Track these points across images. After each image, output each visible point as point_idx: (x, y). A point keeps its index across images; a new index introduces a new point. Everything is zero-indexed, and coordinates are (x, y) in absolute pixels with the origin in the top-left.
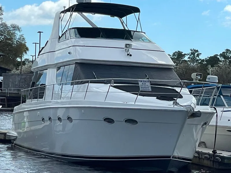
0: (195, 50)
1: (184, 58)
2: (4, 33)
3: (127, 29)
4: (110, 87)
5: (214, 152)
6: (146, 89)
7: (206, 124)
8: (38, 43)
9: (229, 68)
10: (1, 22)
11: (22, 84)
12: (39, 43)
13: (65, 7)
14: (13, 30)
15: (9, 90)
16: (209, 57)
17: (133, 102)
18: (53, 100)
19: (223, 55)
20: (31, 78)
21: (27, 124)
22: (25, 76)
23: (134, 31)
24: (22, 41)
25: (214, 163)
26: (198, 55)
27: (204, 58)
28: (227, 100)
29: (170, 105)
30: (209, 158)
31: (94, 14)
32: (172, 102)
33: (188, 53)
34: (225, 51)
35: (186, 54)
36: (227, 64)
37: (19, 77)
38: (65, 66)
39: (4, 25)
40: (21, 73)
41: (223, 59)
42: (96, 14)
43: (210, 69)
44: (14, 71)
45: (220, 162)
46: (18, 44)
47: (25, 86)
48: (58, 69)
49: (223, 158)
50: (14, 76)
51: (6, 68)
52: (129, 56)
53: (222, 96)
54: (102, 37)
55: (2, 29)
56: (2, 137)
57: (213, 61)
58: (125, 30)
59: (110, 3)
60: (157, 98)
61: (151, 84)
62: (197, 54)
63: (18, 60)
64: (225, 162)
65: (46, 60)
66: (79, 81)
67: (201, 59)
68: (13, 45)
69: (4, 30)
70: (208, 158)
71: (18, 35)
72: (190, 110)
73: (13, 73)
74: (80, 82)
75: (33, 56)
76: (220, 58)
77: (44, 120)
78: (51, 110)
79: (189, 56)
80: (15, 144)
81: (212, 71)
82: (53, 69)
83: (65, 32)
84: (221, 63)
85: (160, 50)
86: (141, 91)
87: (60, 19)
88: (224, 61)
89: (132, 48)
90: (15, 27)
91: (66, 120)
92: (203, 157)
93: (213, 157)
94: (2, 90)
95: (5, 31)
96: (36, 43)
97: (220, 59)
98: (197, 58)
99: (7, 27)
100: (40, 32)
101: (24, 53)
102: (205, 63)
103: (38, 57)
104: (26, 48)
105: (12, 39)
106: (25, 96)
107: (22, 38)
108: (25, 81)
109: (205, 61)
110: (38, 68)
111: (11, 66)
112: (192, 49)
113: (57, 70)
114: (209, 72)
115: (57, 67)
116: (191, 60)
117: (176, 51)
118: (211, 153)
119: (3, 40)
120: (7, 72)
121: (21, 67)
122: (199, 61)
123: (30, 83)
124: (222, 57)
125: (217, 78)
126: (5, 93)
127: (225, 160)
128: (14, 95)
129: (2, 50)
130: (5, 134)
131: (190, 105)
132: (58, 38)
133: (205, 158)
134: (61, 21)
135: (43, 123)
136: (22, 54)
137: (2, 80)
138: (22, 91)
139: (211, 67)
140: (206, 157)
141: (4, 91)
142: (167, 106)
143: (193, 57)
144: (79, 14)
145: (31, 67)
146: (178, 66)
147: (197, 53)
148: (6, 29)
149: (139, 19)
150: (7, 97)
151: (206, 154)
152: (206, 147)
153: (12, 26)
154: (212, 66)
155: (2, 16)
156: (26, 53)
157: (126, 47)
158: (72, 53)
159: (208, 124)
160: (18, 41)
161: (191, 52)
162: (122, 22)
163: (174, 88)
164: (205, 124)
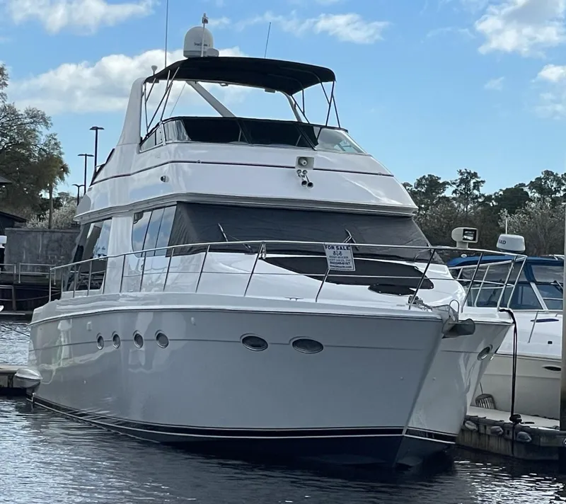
0: (469, 173)
1: (443, 192)
2: (10, 130)
3: (304, 121)
4: (258, 260)
5: (515, 419)
6: (342, 265)
7: (490, 352)
8: (92, 156)
9: (552, 217)
10: (2, 104)
11: (51, 254)
12: (94, 155)
13: (154, 68)
14: (32, 123)
15: (22, 268)
16: (504, 189)
17: (313, 298)
18: (123, 293)
19: (537, 185)
20: (73, 239)
21: (65, 351)
22: (60, 234)
23: (322, 127)
24: (53, 149)
25: (515, 447)
26: (477, 185)
27: (492, 193)
28: (546, 293)
29: (401, 306)
30: (503, 434)
31: (227, 85)
32: (406, 298)
33: (453, 179)
34: (542, 176)
35: (448, 183)
36: (547, 207)
37: (45, 235)
38: (154, 209)
39: (10, 112)
40: (49, 227)
41: (537, 195)
42: (229, 85)
43: (507, 220)
44: (34, 223)
45: (528, 443)
46: (42, 156)
47: (59, 258)
48: (136, 218)
49: (536, 433)
50: (33, 234)
51: (14, 214)
52: (306, 186)
53: (533, 285)
54: (242, 140)
55: (4, 120)
56: (3, 382)
57: (514, 198)
58: (299, 123)
59: (263, 58)
60: (370, 289)
61: (355, 255)
62: (474, 183)
63: (43, 197)
64: (541, 445)
65: (109, 196)
66: (185, 247)
67: (483, 195)
68: (31, 160)
69: (10, 123)
70: (501, 433)
71: (42, 135)
72: (448, 317)
73: (32, 226)
74: (188, 249)
75: (79, 187)
76: (529, 193)
77: (101, 341)
78: (119, 317)
79: (455, 187)
80: (36, 400)
81: (510, 224)
82: (125, 219)
83: (154, 129)
84: (533, 205)
85: (382, 173)
86: (332, 272)
87: (144, 97)
88: (539, 199)
89: (315, 167)
90: (35, 117)
91: (153, 340)
92: (489, 432)
93: (511, 432)
94: (5, 267)
95: (11, 126)
96: (86, 155)
97: (530, 195)
98: (476, 192)
99: (18, 115)
100: (96, 129)
101: (58, 180)
102: (494, 203)
103: (90, 189)
104: (62, 167)
105: (29, 144)
106: (59, 283)
107: (53, 142)
108: (60, 246)
109: (493, 199)
110: (89, 214)
111: (27, 210)
112: (463, 170)
113: (136, 221)
114: (503, 226)
115: (134, 212)
116: (459, 197)
117: (424, 176)
118: (508, 421)
119: (8, 147)
120: (16, 225)
121: (50, 214)
122: (480, 200)
123: (72, 250)
124: (534, 190)
125: (521, 239)
126: (12, 275)
127: (541, 439)
128: (33, 281)
129: (5, 172)
130: (11, 375)
131: (449, 306)
132: (139, 141)
133: (492, 433)
134: (146, 100)
135: (100, 348)
136: (52, 180)
137: (3, 245)
138: (53, 271)
139: (508, 213)
140: (495, 432)
141: (9, 270)
142: (394, 308)
143: (464, 189)
144: (190, 84)
145: (74, 212)
146: (428, 212)
147: (474, 181)
148: (13, 120)
149: (332, 96)
150: (15, 285)
151: (495, 423)
152: (495, 408)
153: (29, 114)
154: (511, 212)
155: (5, 90)
156: (62, 178)
157: (299, 164)
158: (170, 179)
159: (493, 351)
160: (44, 150)
161: (461, 177)
162: (294, 103)
163: (414, 264)
164: (487, 350)
